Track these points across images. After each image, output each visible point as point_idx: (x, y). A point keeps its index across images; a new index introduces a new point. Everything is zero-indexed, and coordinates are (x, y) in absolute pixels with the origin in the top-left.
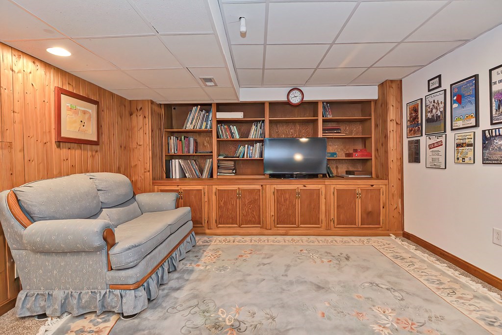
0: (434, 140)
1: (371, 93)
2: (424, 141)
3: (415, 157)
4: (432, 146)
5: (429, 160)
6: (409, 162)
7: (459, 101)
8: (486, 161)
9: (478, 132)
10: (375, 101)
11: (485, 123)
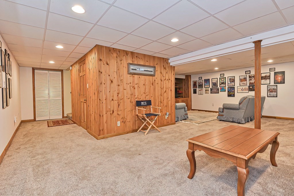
0: (200, 89)
1: (183, 77)
2: (197, 89)
3: (195, 92)
4: (200, 90)
5: (199, 93)
6: (193, 93)
7: (206, 82)
8: (211, 93)
9: (210, 88)
10: (184, 79)
11: (211, 87)
